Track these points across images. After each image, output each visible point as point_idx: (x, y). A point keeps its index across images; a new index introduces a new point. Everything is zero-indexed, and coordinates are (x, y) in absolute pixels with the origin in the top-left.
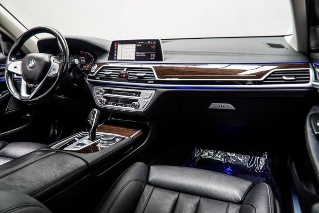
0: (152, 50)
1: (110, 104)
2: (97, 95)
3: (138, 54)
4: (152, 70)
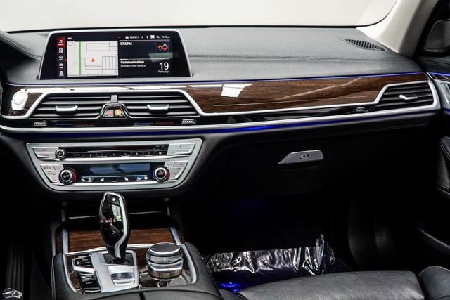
1: (87, 181)
2: (43, 164)
3: (126, 62)
4: (184, 98)
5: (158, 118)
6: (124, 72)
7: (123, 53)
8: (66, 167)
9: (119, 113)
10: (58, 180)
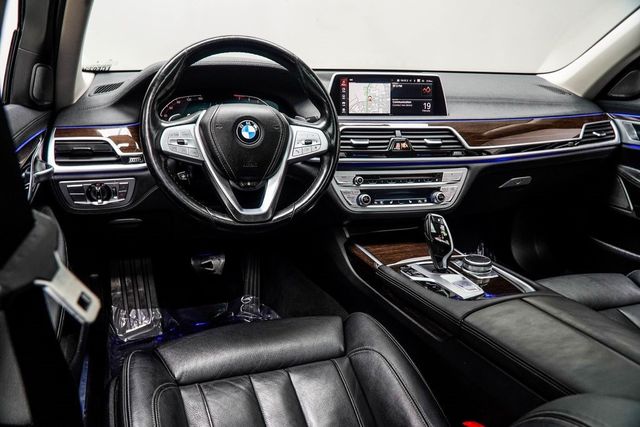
0: (425, 96)
1: (379, 203)
2: (343, 190)
3: (397, 102)
4: (451, 133)
5: (434, 150)
6: (396, 111)
7: (395, 94)
8: (363, 192)
9: (404, 145)
10: (355, 204)
